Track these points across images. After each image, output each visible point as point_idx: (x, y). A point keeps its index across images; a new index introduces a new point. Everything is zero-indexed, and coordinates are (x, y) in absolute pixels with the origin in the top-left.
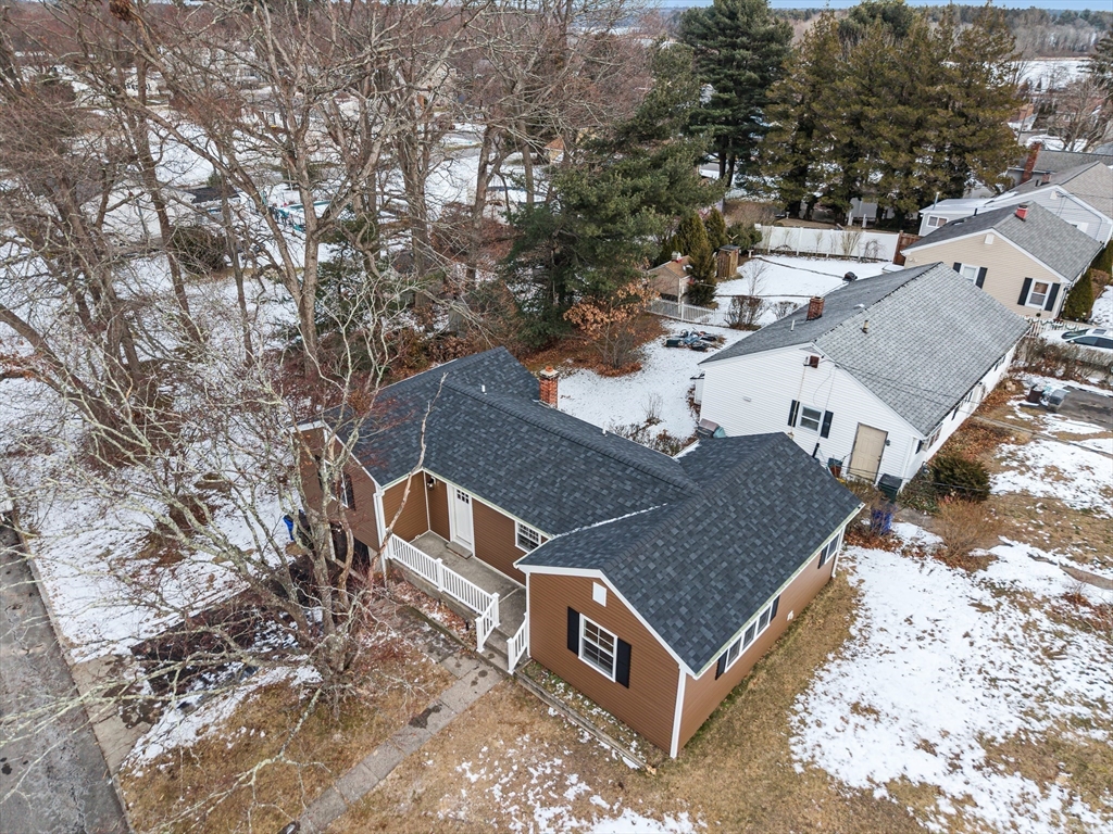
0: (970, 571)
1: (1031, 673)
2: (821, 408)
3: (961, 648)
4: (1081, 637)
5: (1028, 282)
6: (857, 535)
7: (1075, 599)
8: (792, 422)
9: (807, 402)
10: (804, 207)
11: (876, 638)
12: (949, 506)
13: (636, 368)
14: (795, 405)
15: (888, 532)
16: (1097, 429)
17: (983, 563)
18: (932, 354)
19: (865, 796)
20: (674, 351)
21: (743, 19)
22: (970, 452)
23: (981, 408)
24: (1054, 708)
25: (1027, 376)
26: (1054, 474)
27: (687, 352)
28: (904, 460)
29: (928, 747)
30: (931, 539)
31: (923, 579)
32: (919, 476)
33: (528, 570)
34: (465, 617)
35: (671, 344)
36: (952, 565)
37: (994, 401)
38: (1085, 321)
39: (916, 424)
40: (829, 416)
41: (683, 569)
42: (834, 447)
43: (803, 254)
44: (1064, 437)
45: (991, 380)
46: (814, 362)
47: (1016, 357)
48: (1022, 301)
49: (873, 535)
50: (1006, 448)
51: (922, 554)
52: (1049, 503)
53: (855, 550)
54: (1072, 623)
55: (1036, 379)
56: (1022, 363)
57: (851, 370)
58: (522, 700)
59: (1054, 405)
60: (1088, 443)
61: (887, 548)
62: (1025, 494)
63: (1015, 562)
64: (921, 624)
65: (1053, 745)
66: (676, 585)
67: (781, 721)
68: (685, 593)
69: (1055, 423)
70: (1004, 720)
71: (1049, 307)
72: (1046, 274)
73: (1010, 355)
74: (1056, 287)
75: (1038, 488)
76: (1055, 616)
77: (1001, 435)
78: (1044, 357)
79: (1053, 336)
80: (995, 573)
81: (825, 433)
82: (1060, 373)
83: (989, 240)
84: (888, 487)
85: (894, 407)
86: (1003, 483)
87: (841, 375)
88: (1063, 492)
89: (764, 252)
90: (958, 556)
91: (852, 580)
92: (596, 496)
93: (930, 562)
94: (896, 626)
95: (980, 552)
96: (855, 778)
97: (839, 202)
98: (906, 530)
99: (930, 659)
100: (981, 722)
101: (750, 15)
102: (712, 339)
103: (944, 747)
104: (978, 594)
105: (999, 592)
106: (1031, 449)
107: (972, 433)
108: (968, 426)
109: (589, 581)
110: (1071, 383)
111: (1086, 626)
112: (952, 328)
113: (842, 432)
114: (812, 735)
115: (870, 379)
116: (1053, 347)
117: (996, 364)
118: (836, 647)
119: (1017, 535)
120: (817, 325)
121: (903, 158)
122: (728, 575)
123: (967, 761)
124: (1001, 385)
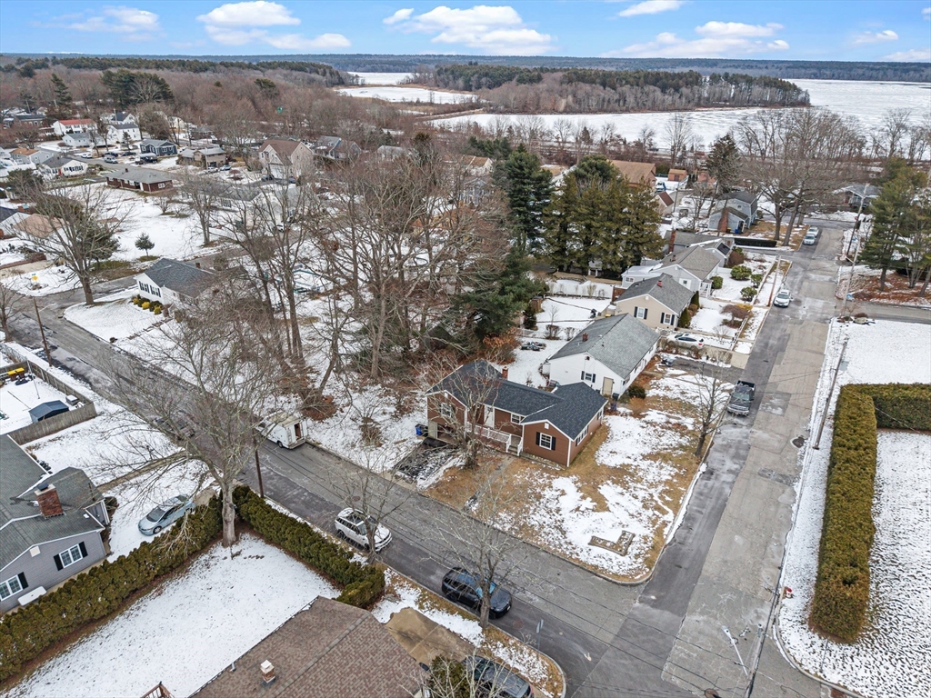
0: (640, 419)
1: (655, 441)
2: (592, 373)
3: (638, 437)
4: (668, 431)
5: (663, 314)
6: (607, 412)
7: (668, 422)
8: (582, 378)
9: (586, 372)
10: (566, 266)
11: (615, 437)
12: (634, 400)
13: (513, 360)
14: (583, 372)
15: (616, 410)
16: (683, 372)
17: (644, 416)
18: (625, 351)
19: (615, 468)
20: (525, 351)
21: (526, 170)
22: (641, 384)
23: (646, 367)
24: (659, 447)
25: (662, 354)
26: (667, 388)
27: (531, 351)
28: (619, 388)
29: (629, 457)
30: (628, 411)
31: (627, 422)
32: (625, 393)
33: (523, 424)
34: (501, 445)
35: (523, 348)
36: (635, 417)
37: (650, 365)
38: (687, 328)
39: (621, 376)
40: (594, 375)
41: (565, 418)
42: (597, 386)
43: (569, 296)
44: (673, 376)
45: (648, 357)
46: (588, 358)
47: (658, 347)
48: (662, 322)
49: (612, 411)
50: (653, 381)
51: (626, 415)
52: (665, 398)
53: (607, 416)
54: (666, 428)
55: (665, 355)
56: (661, 349)
57: (600, 360)
58: (524, 461)
59: (671, 365)
60: (680, 377)
61: (616, 415)
62: (658, 396)
63: (653, 415)
64: (627, 433)
65: (658, 454)
66: (564, 422)
67: (593, 457)
68: (567, 424)
69: (671, 371)
70: (647, 450)
71: (672, 324)
72: (670, 312)
73: (655, 346)
74: (673, 316)
75: (661, 393)
76: (662, 427)
77: (652, 377)
78: (669, 347)
79: (671, 337)
80: (647, 418)
81: (594, 381)
82: (674, 351)
83: (647, 298)
84: (615, 397)
85: (614, 371)
86: (650, 393)
87: (597, 362)
88: (669, 394)
89: (551, 295)
90: (637, 415)
91: (607, 425)
92: (536, 404)
93: (629, 417)
94: (620, 434)
95: (643, 413)
96: (612, 465)
97: (583, 266)
98: (621, 409)
99: (630, 440)
100: (642, 452)
101: (530, 168)
102: (540, 345)
103: (633, 457)
104: (642, 424)
105: (647, 423)
106: (661, 381)
107: (642, 377)
108: (641, 374)
109: (544, 423)
110: (678, 356)
111: (670, 428)
112: (632, 340)
113: (599, 380)
114: (601, 458)
115: (606, 362)
116: (671, 342)
117: (650, 350)
118: (605, 440)
119: (654, 408)
120: (587, 344)
121: (612, 247)
122: (576, 419)
123: (638, 459)
124: (653, 359)
